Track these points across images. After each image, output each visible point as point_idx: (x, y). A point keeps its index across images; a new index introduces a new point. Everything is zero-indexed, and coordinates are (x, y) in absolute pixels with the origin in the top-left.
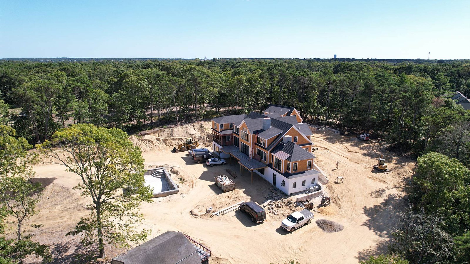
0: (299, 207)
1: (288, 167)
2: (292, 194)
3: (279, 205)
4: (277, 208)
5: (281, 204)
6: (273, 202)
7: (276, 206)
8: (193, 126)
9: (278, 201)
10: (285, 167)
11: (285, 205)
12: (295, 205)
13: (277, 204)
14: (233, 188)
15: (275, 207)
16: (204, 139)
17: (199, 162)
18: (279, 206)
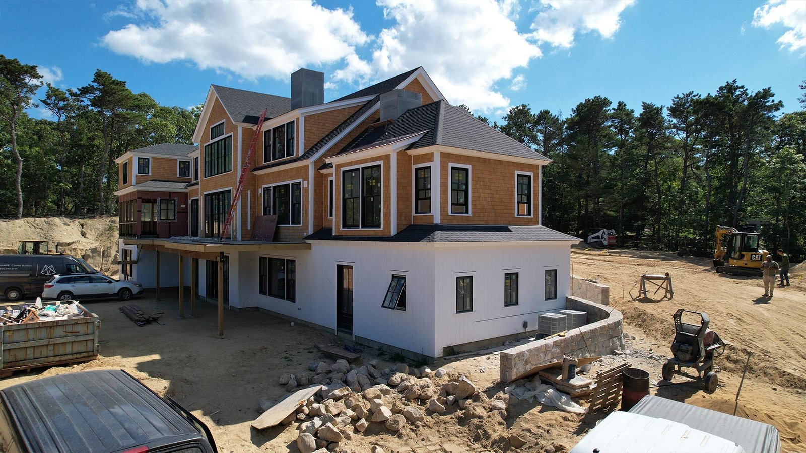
0: (536, 410)
1: (417, 198)
2: (453, 353)
3: (386, 412)
4: (373, 439)
5: (400, 405)
6: (337, 399)
7: (363, 421)
8: (82, 226)
9: (371, 391)
10: (403, 198)
11: (430, 412)
12: (502, 405)
13: (366, 406)
14: (77, 348)
15: (350, 430)
16: (107, 256)
17: (13, 295)
18: (384, 422)
